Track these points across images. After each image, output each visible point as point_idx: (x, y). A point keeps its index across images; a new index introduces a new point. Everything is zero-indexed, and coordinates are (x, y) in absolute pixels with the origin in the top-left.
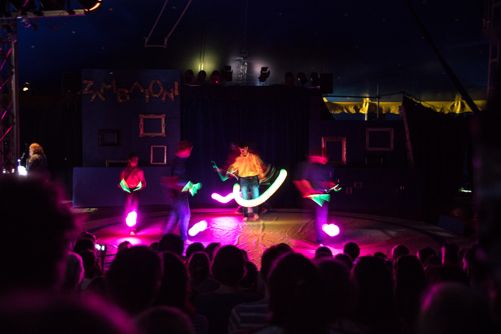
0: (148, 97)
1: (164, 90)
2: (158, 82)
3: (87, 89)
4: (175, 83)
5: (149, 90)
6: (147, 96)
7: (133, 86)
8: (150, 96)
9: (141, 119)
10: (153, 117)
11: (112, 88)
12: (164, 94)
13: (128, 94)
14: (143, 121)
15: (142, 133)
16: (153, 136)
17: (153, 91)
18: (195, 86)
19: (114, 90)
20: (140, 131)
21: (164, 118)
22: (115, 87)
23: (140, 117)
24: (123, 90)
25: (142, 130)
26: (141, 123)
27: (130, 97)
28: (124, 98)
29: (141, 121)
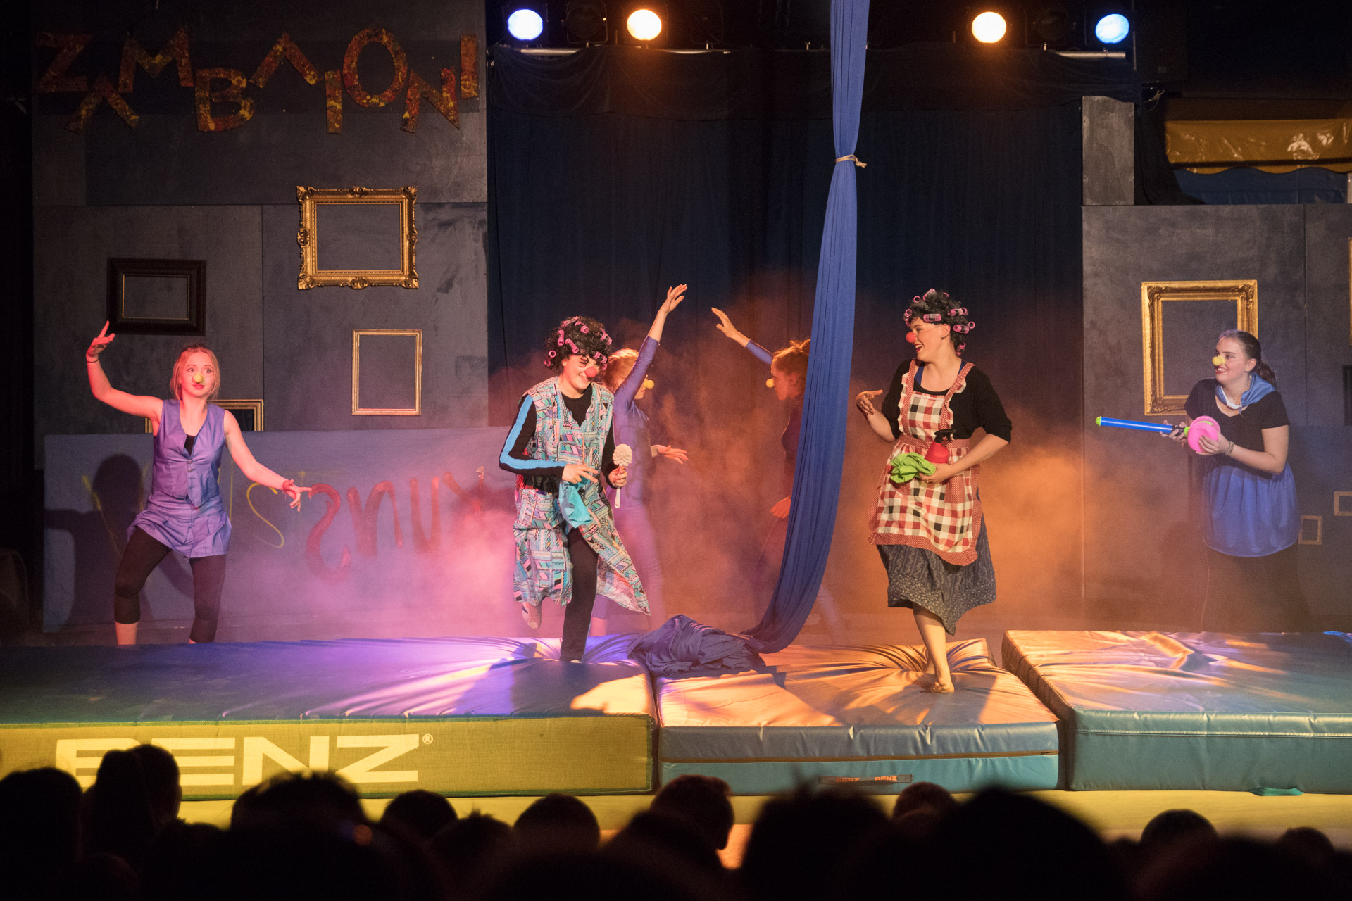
0: (339, 107)
1: (412, 74)
2: (385, 39)
3: (52, 73)
4: (463, 44)
5: (343, 76)
6: (331, 103)
7: (268, 59)
8: (350, 106)
9: (305, 208)
10: (363, 196)
11: (172, 67)
12: (409, 92)
13: (246, 93)
14: (314, 217)
15: (309, 270)
16: (359, 286)
17: (359, 80)
18: (551, 57)
19: (181, 75)
20: (302, 262)
21: (414, 201)
22: (184, 61)
23: (302, 199)
24: (222, 76)
25: (311, 257)
26: (305, 227)
27: (255, 108)
28: (224, 108)
29: (308, 214)
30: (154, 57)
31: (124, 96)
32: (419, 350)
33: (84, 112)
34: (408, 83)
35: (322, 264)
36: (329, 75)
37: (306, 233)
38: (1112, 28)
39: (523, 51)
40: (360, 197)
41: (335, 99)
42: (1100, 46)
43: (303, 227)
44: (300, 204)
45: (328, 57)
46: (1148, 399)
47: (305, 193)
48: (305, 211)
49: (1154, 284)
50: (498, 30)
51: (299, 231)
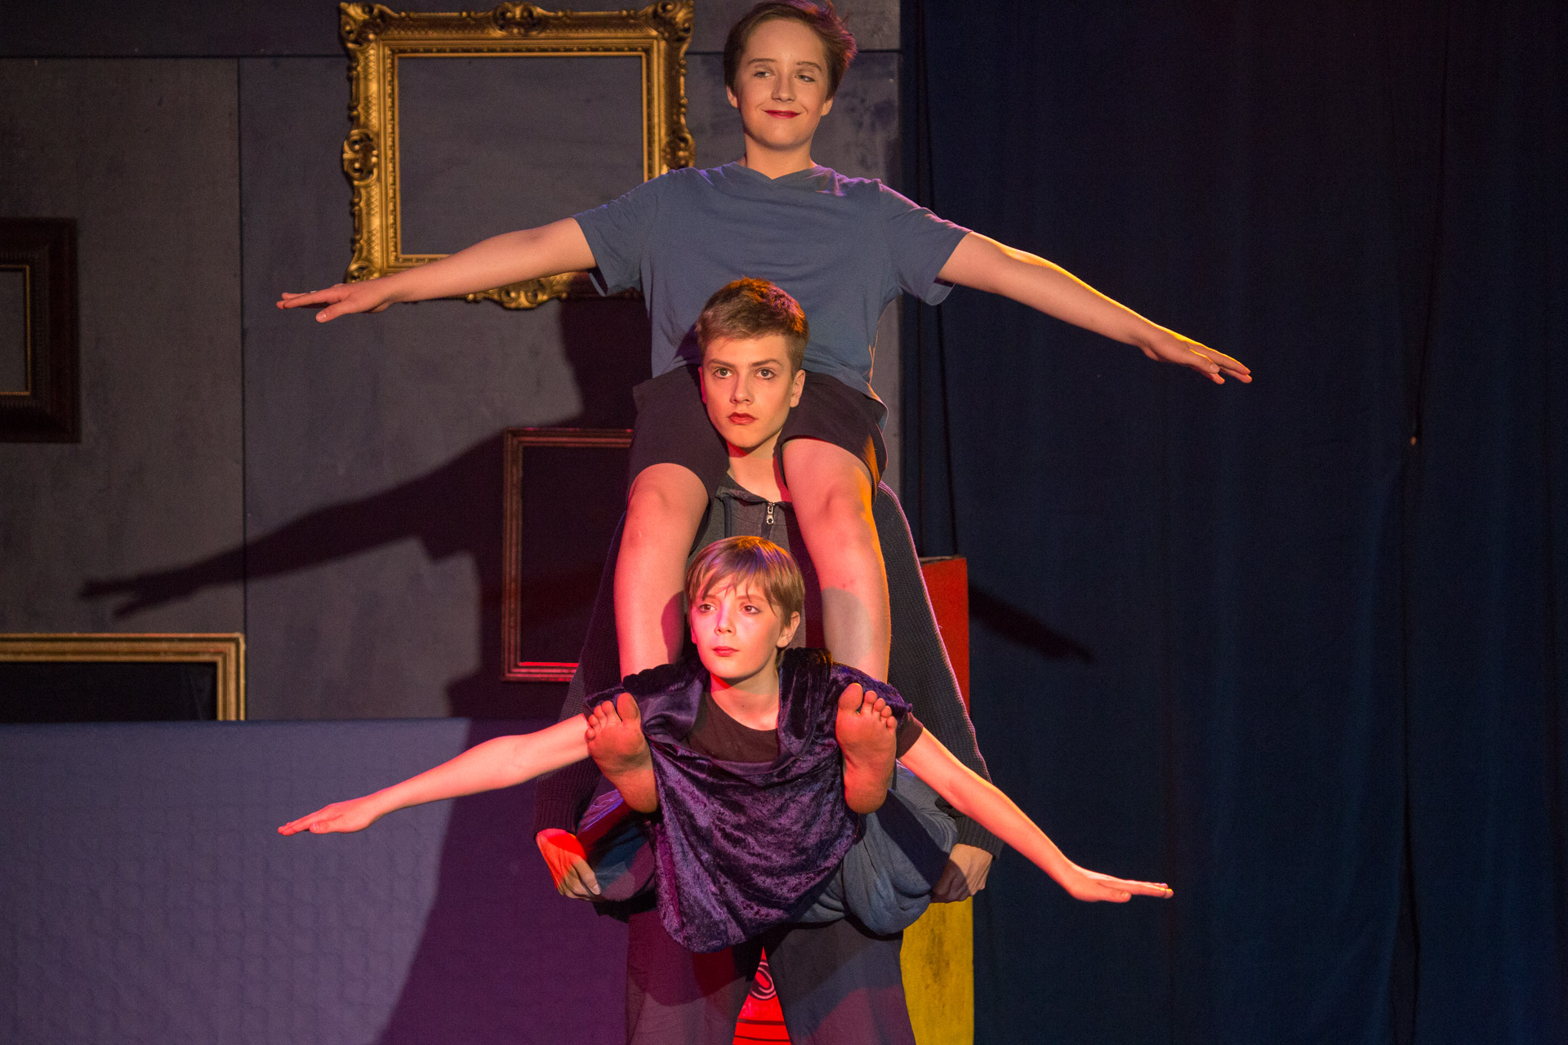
9: (366, 67)
10: (534, 33)
14: (392, 95)
15: (377, 254)
16: (523, 301)
20: (357, 230)
21: (685, 47)
23: (355, 42)
25: (384, 214)
26: (366, 126)
29: (374, 87)
35: (414, 233)
37: (367, 144)
40: (526, 36)
43: (358, 127)
44: (351, 57)
47: (365, 25)
48: (366, 78)
51: (348, 137)
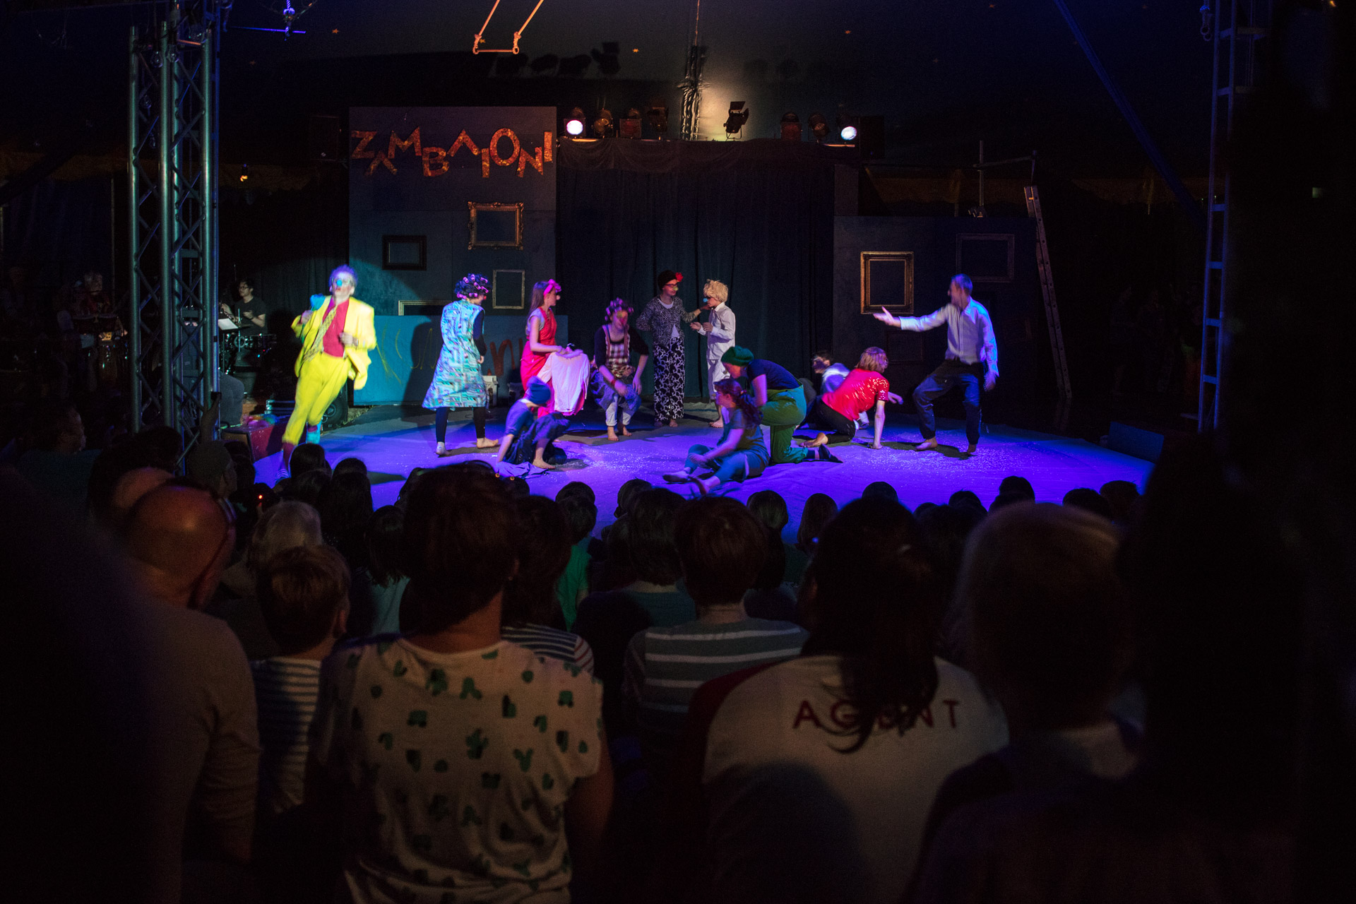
0: (488, 165)
1: (522, 149)
2: (510, 134)
3: (359, 149)
4: (546, 136)
5: (490, 151)
6: (485, 163)
7: (456, 143)
8: (492, 163)
9: (472, 212)
11: (412, 147)
12: (520, 159)
13: (445, 159)
14: (476, 217)
15: (473, 241)
16: (496, 249)
17: (498, 153)
18: (587, 143)
19: (416, 150)
20: (470, 238)
21: (522, 210)
22: (418, 144)
23: (470, 208)
24: (435, 151)
25: (474, 235)
26: (472, 221)
27: (450, 166)
28: (436, 166)
29: (473, 215)
30: (404, 141)
31: (390, 160)
32: (523, 279)
33: (372, 167)
34: (519, 155)
35: (478, 239)
36: (484, 151)
37: (472, 224)
38: (848, 133)
39: (574, 140)
40: (497, 207)
41: (486, 161)
42: (842, 141)
43: (470, 221)
44: (470, 210)
45: (483, 143)
46: (863, 305)
47: (472, 205)
49: (865, 253)
50: (561, 130)
51: (469, 223)
